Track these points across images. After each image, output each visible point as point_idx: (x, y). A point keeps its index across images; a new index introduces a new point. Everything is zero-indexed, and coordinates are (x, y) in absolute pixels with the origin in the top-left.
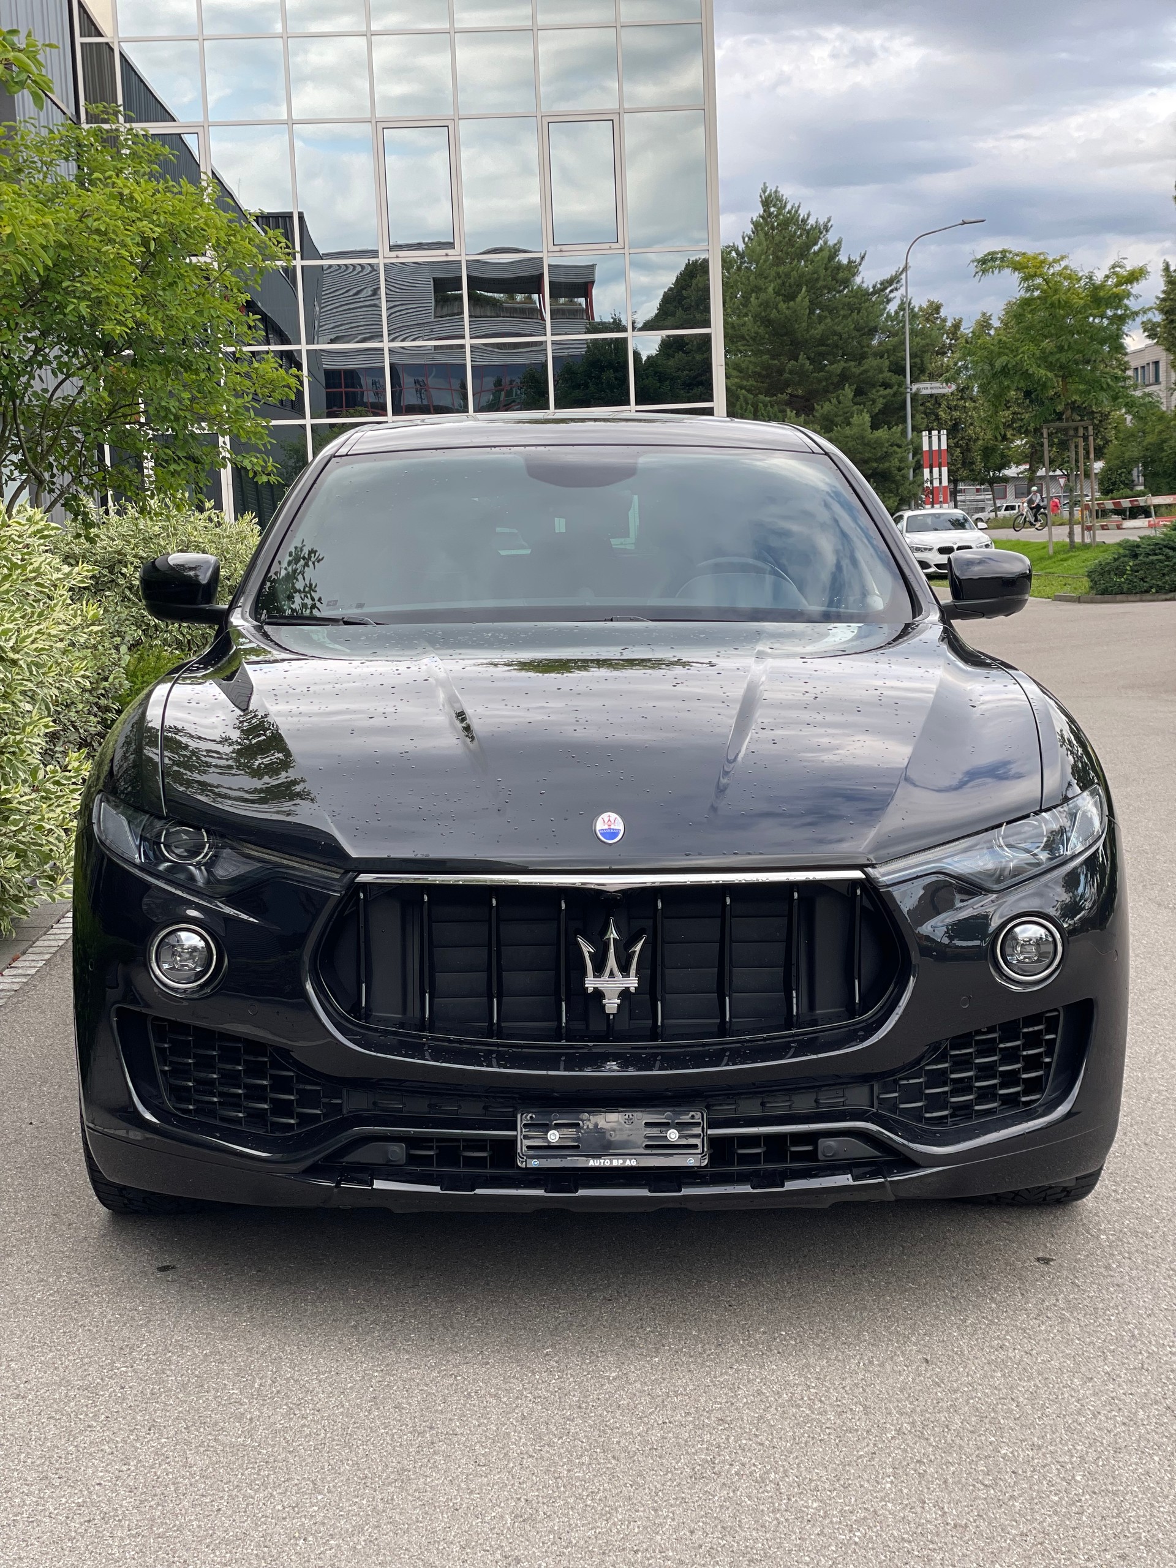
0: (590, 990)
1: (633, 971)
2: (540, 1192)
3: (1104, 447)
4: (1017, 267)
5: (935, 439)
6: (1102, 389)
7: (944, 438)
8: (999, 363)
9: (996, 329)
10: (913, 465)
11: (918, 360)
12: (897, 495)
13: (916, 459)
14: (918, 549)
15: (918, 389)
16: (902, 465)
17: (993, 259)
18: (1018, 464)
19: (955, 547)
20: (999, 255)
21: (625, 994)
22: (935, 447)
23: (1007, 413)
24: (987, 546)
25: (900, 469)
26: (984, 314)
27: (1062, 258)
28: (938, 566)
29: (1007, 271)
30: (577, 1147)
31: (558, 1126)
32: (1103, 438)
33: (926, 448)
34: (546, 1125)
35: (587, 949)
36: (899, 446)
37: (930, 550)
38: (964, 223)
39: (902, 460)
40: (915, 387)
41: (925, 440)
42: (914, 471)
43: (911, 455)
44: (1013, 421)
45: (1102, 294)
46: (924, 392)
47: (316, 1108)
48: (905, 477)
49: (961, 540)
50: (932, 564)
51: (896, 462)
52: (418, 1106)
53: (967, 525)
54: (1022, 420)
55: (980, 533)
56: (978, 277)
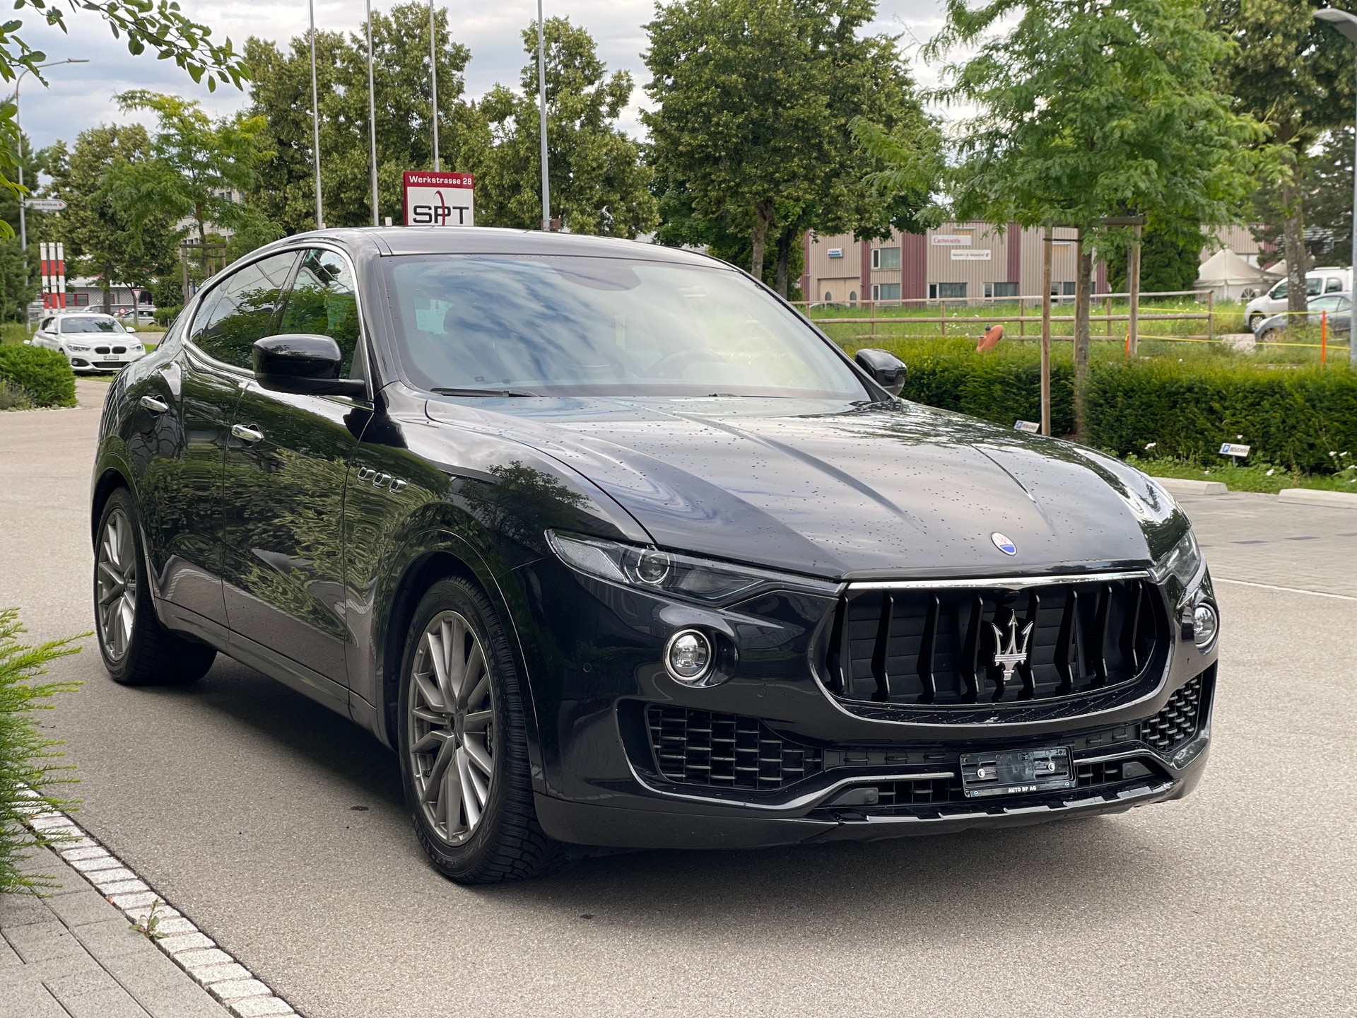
0: (997, 664)
1: (1024, 648)
2: (984, 815)
3: (172, 265)
4: (158, 106)
5: (52, 251)
6: (234, 217)
7: (60, 251)
8: (145, 188)
9: (70, 156)
10: (29, 272)
11: (29, 178)
12: (16, 298)
13: (31, 267)
14: (76, 349)
15: (32, 205)
16: (20, 272)
17: (133, 98)
18: (86, 275)
19: (111, 348)
20: (138, 95)
21: (1018, 665)
22: (52, 258)
23: (84, 230)
24: (139, 348)
25: (17, 276)
26: (59, 142)
27: (196, 103)
28: (95, 364)
29: (147, 109)
30: (996, 780)
31: (983, 765)
32: (171, 258)
33: (44, 257)
34: (975, 765)
35: (998, 633)
36: (15, 255)
37: (87, 349)
38: (70, 61)
39: (20, 267)
40: (28, 203)
41: (43, 251)
42: (29, 277)
43: (25, 263)
44: (90, 238)
45: (233, 137)
46: (37, 207)
47: (800, 767)
48: (22, 283)
49: (116, 341)
50: (90, 362)
51: (14, 269)
52: (877, 760)
53: (115, 328)
54: (98, 237)
55: (131, 336)
56: (123, 112)
